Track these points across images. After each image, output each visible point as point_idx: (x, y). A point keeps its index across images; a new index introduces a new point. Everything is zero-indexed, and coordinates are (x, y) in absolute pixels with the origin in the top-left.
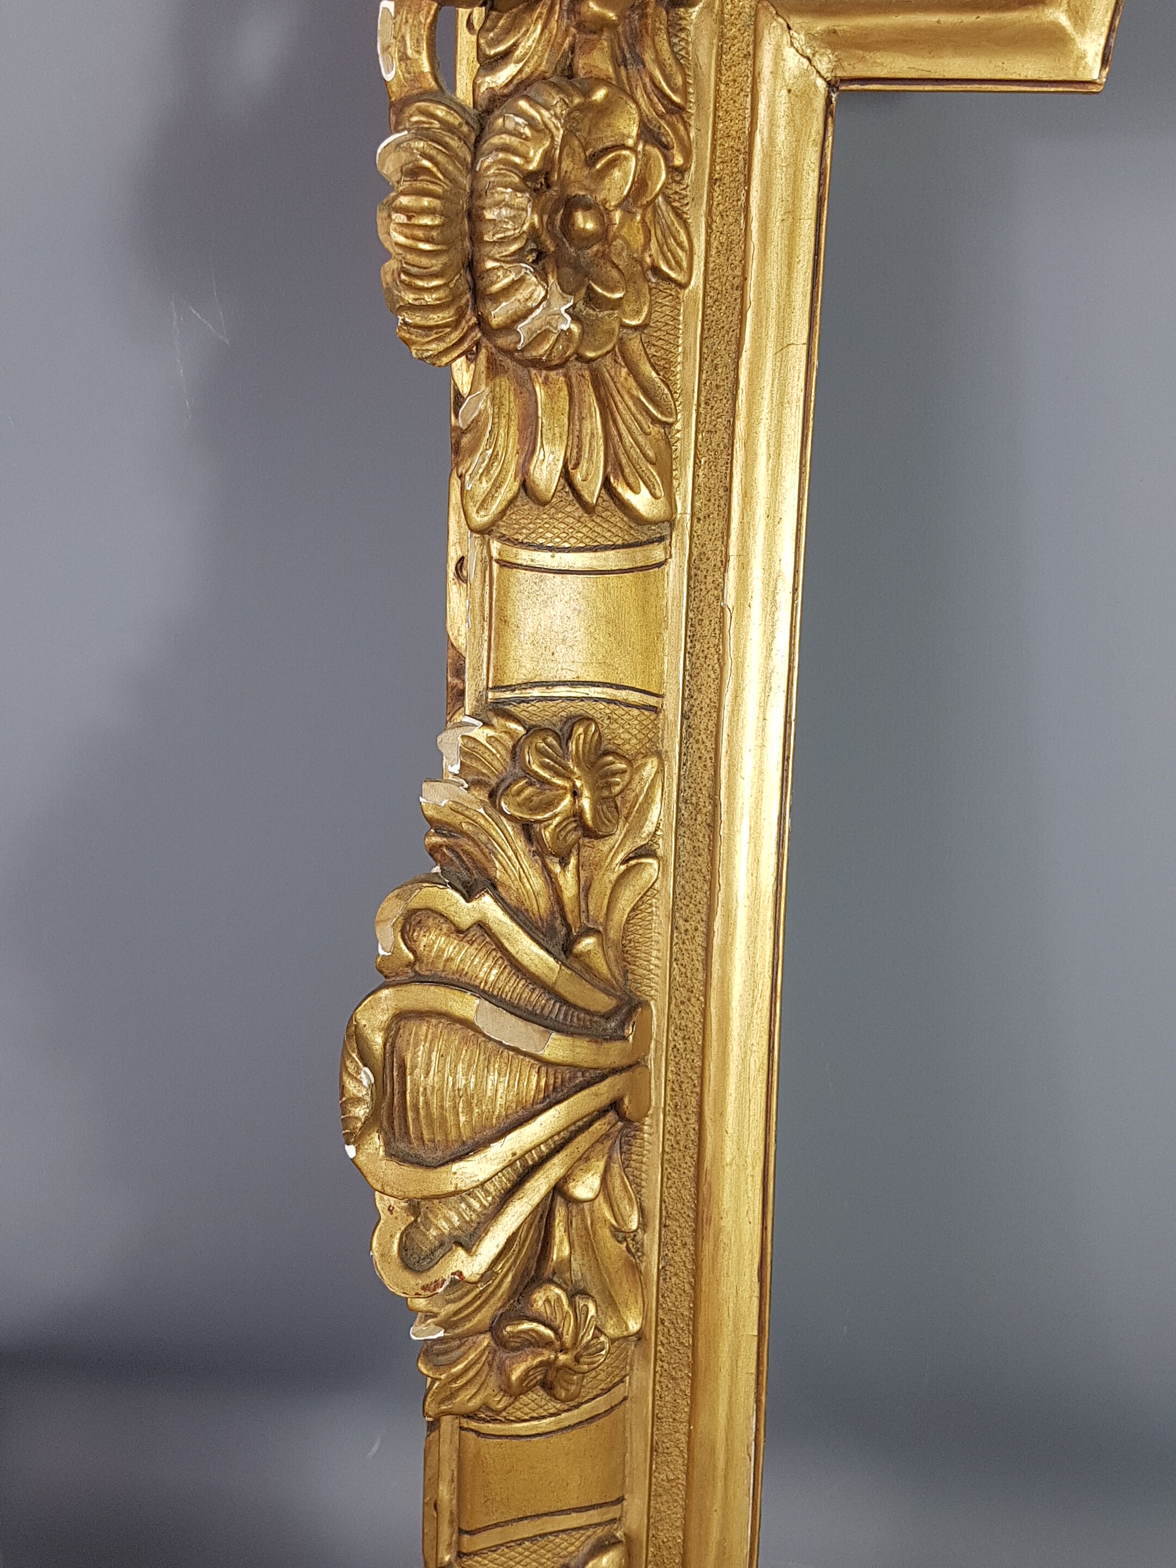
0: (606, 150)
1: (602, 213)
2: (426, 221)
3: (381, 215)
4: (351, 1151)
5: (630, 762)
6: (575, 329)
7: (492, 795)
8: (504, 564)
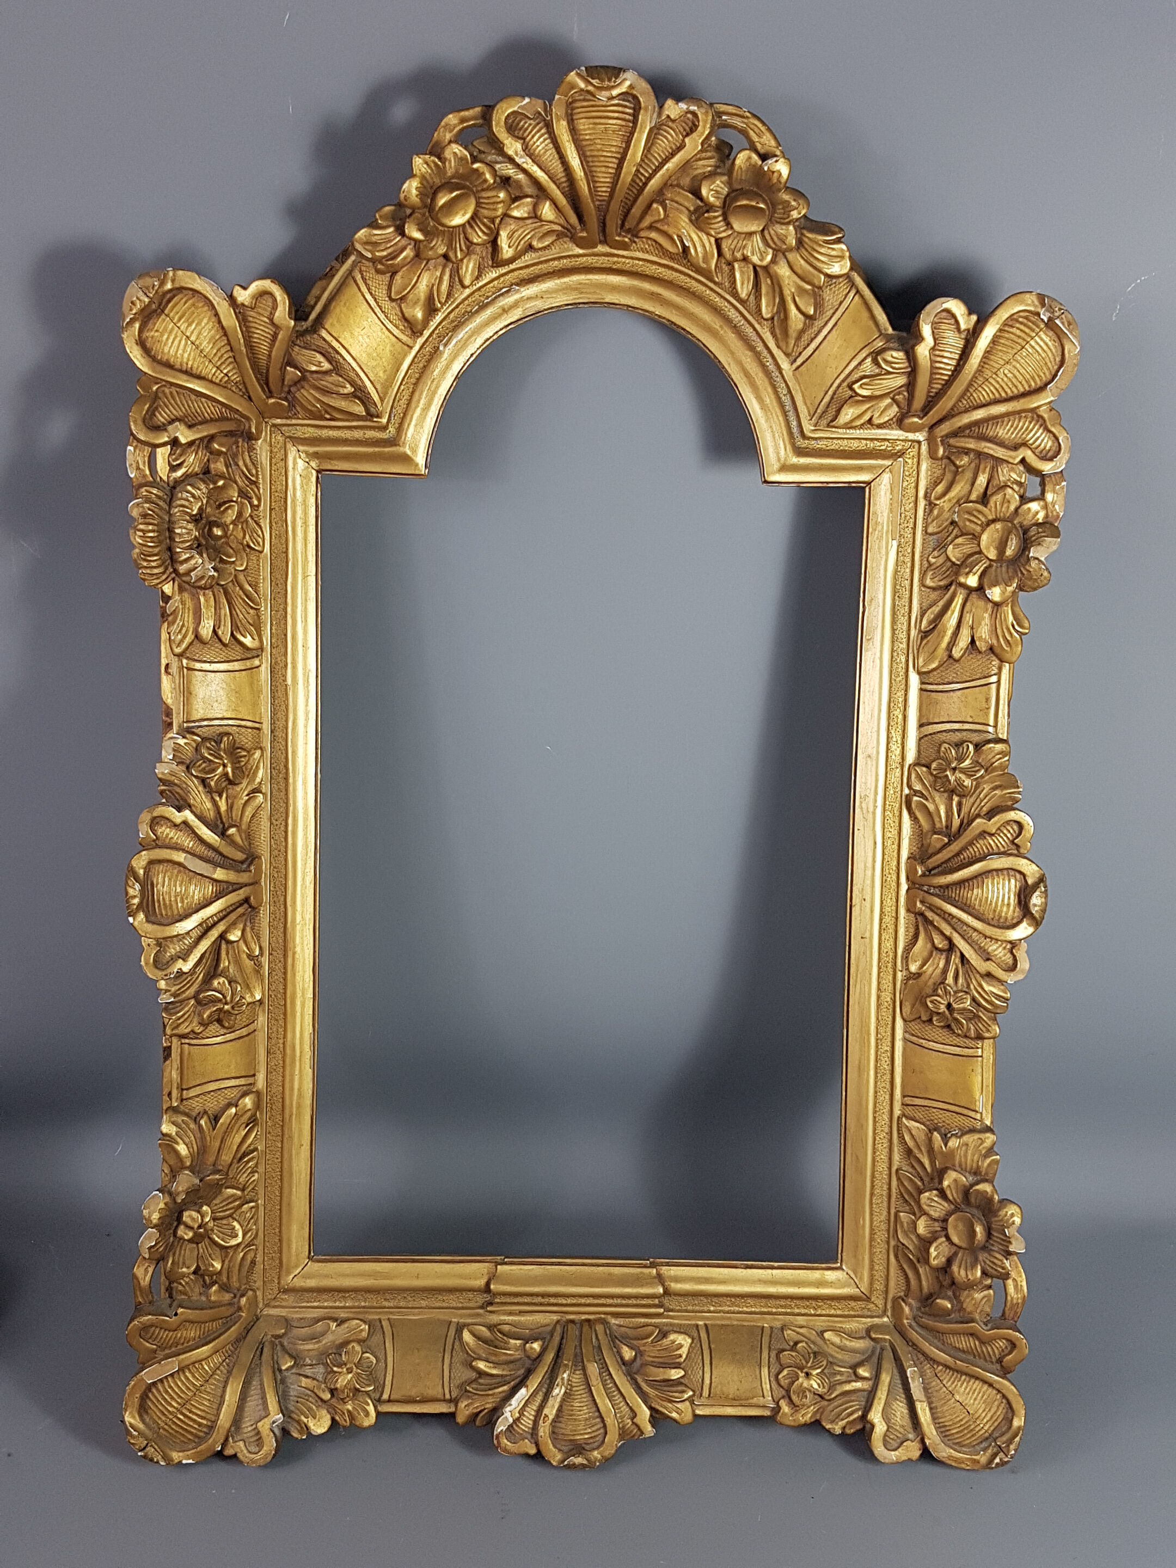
0: (225, 503)
1: (224, 526)
2: (151, 534)
3: (131, 531)
4: (131, 919)
5: (248, 752)
6: (216, 574)
7: (188, 768)
8: (188, 669)
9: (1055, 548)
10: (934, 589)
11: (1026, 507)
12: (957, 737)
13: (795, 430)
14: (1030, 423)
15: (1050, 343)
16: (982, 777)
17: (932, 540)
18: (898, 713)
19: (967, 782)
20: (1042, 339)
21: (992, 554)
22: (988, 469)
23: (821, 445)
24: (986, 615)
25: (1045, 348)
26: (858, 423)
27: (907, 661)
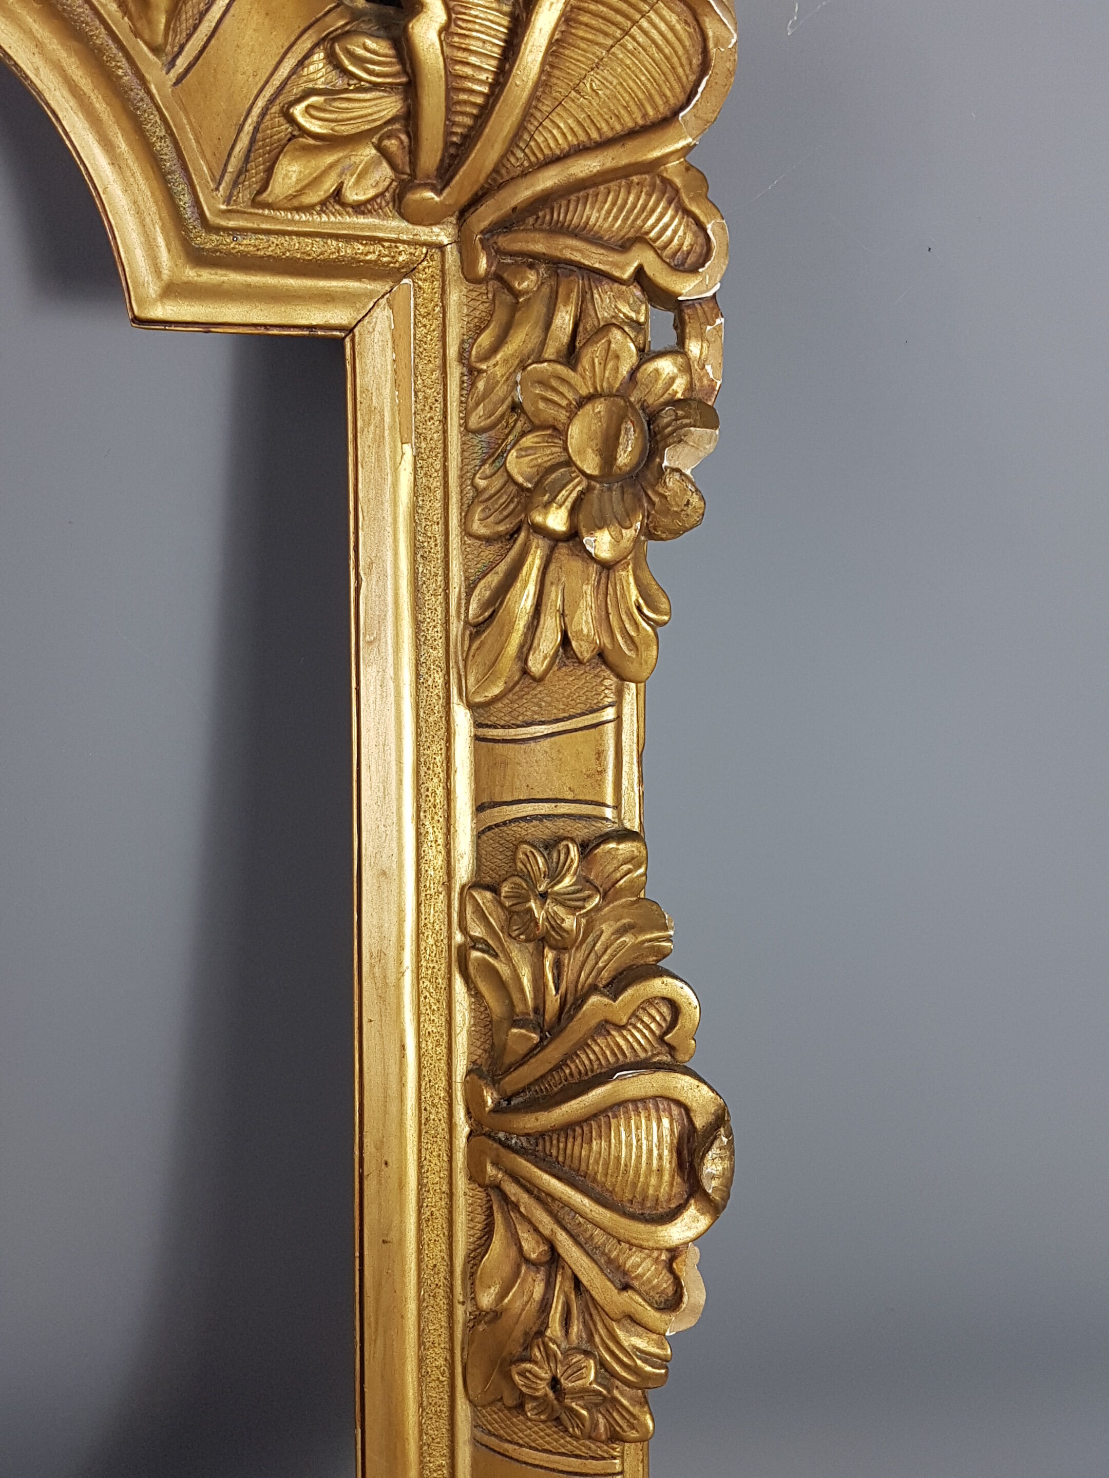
9: (710, 447)
10: (488, 540)
11: (650, 367)
12: (546, 830)
13: (188, 212)
14: (649, 195)
15: (678, 27)
16: (597, 909)
17: (479, 443)
18: (435, 785)
19: (570, 922)
20: (663, 18)
21: (590, 464)
22: (574, 295)
23: (247, 244)
24: (588, 589)
25: (670, 35)
26: (312, 197)
27: (447, 683)
